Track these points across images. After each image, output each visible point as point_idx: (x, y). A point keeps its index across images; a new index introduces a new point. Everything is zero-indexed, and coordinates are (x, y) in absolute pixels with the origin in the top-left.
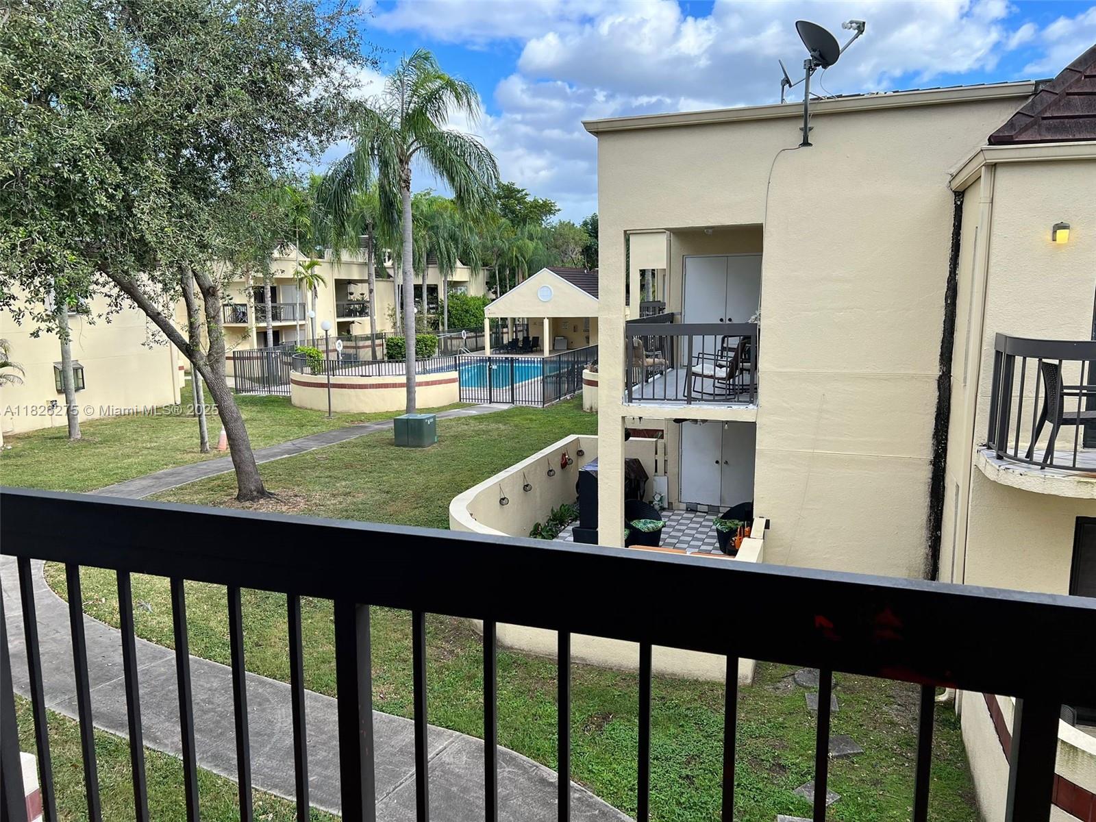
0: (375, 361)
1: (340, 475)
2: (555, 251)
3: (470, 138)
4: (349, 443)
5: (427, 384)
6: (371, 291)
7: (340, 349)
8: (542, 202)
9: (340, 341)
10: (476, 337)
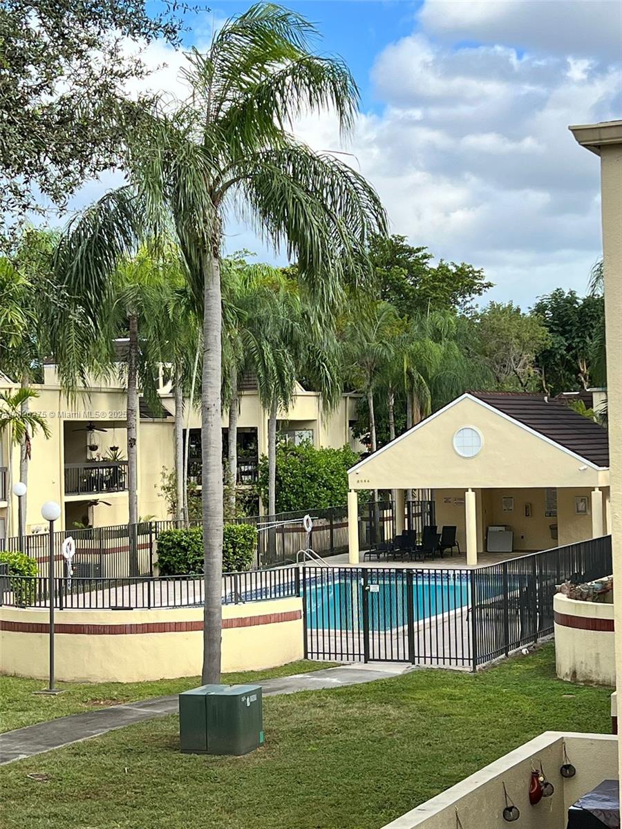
0: (135, 577)
1: (74, 813)
2: (482, 360)
3: (332, 159)
4: (91, 744)
5: (242, 623)
6: (132, 443)
7: (69, 555)
8: (454, 270)
9: (70, 539)
10: (331, 527)
